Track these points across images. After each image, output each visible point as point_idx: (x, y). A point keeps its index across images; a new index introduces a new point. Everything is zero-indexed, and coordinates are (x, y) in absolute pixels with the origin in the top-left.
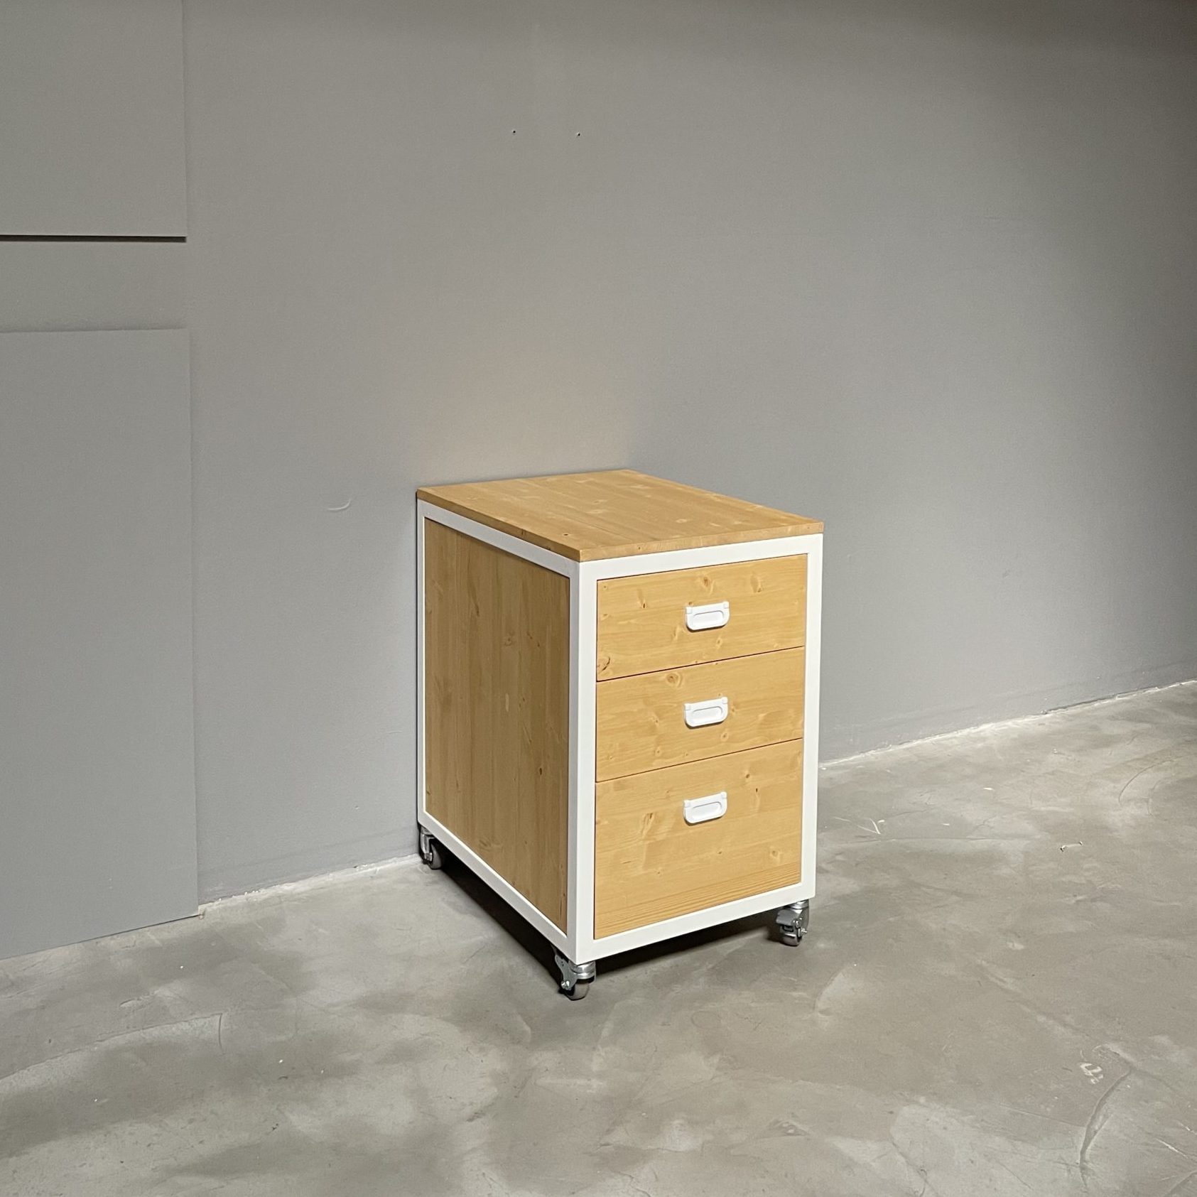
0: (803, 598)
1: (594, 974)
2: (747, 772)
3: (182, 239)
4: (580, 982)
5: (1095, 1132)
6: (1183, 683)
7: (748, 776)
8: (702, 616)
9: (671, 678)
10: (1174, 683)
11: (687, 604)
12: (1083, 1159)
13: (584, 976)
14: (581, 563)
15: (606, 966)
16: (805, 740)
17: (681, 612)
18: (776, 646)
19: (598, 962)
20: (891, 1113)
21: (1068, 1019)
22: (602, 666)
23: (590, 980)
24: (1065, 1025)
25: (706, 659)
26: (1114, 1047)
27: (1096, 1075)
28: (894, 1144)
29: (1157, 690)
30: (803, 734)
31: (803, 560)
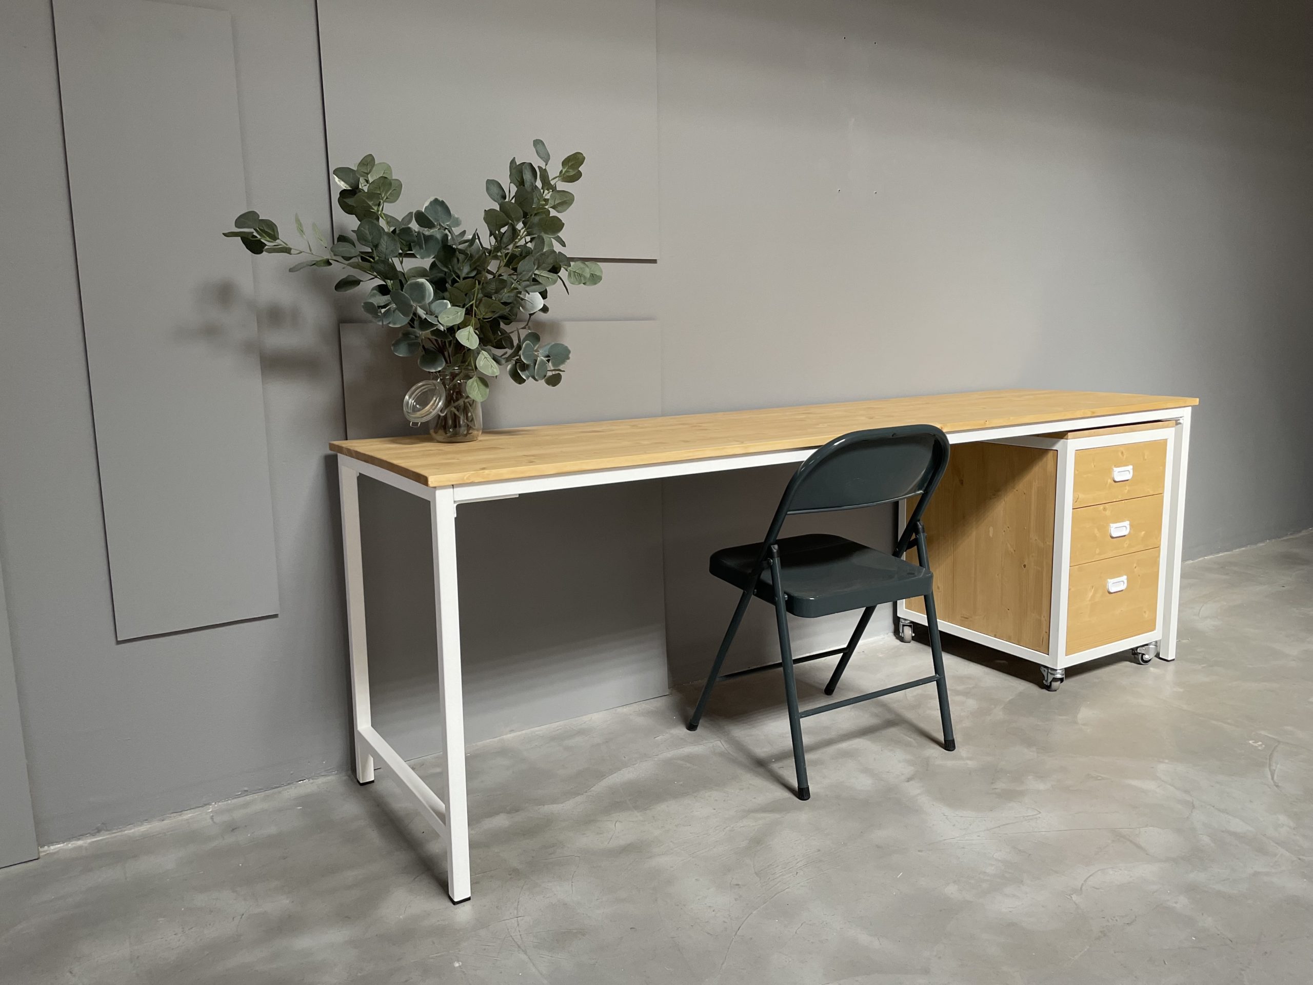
0: (1164, 465)
1: (1064, 676)
2: (1135, 565)
3: (654, 261)
4: (1055, 680)
5: (1275, 770)
6: (1206, 558)
7: (1135, 567)
8: (1123, 473)
9: (1105, 509)
10: (1200, 557)
11: (1113, 466)
12: (1274, 782)
13: (1059, 676)
14: (1068, 440)
15: (1071, 672)
16: (1161, 549)
17: (1109, 471)
18: (1152, 493)
19: (1066, 669)
20: (1153, 768)
21: (1229, 721)
22: (1075, 500)
23: (1061, 680)
24: (1228, 724)
25: (1120, 498)
26: (1263, 733)
27: (1261, 745)
28: (1163, 781)
29: (1191, 562)
30: (1160, 545)
31: (1164, 442)
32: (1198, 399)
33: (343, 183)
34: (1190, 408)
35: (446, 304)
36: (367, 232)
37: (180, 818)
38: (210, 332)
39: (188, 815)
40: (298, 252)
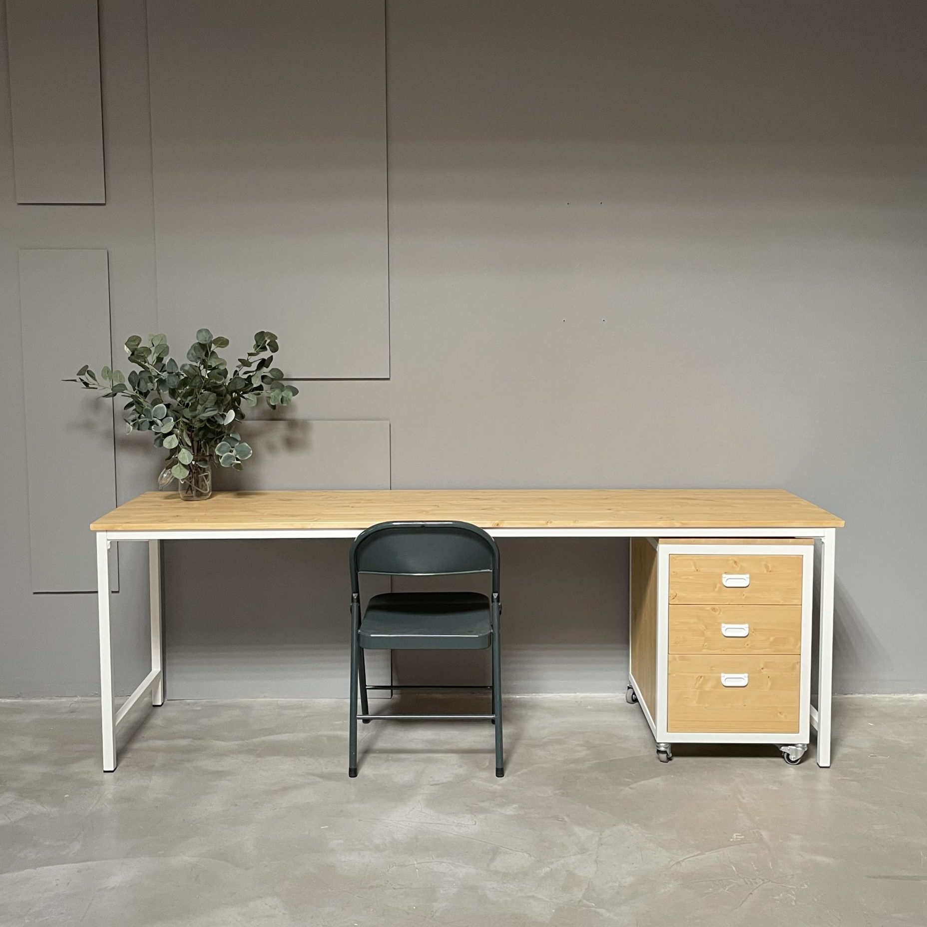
2: (761, 666)
3: (387, 380)
7: (763, 669)
8: (732, 580)
9: (713, 610)
11: (723, 573)
13: (661, 749)
17: (720, 577)
18: (782, 603)
19: (671, 744)
22: (672, 596)
25: (735, 602)
30: (800, 652)
31: (800, 558)
32: (843, 522)
33: (128, 349)
34: (834, 529)
35: (171, 419)
36: (133, 379)
37: (60, 700)
38: (88, 426)
39: (64, 700)
40: (102, 388)
